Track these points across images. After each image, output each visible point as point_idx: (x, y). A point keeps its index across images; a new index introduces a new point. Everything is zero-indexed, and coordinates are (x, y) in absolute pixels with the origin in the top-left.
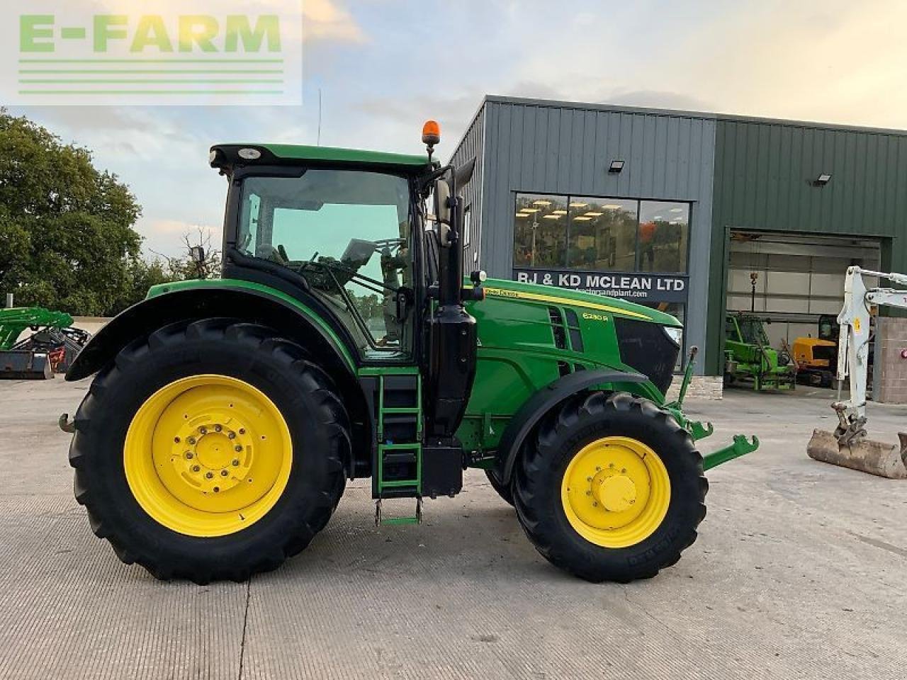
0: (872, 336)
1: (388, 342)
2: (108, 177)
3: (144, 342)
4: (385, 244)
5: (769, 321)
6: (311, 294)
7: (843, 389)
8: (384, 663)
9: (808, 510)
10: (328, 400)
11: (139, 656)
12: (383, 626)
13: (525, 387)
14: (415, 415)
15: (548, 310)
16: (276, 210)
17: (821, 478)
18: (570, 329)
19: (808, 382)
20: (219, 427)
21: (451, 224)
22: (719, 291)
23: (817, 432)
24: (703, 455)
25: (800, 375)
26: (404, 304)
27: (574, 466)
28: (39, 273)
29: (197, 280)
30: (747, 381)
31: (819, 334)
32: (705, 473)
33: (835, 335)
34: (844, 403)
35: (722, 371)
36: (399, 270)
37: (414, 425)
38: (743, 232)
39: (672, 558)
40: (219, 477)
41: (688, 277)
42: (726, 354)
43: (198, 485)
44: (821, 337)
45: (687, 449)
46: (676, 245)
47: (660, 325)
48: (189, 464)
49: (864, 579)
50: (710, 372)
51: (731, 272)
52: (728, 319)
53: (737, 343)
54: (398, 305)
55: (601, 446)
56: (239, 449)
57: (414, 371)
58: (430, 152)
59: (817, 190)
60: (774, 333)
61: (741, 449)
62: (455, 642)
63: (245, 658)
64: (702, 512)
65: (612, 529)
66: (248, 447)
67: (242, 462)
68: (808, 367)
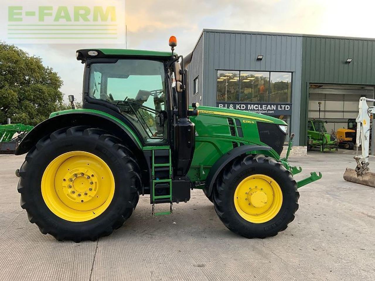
0: (371, 128)
1: (158, 135)
2: (49, 69)
3: (48, 138)
4: (155, 92)
5: (326, 122)
6: (122, 115)
7: (359, 150)
8: (154, 278)
9: (344, 203)
10: (130, 161)
11: (45, 276)
12: (155, 260)
13: (218, 154)
14: (169, 167)
15: (227, 119)
16: (109, 79)
17: (350, 189)
18: (237, 127)
19: (344, 148)
20: (83, 174)
21: (182, 82)
22: (305, 110)
23: (348, 169)
24: (297, 181)
25: (340, 145)
26: (163, 118)
27: (240, 187)
28: (22, 110)
29: (71, 110)
30: (318, 148)
31: (348, 127)
32: (298, 189)
33: (355, 127)
34: (359, 157)
35: (306, 144)
36: (162, 103)
37: (168, 171)
38: (315, 85)
39: (284, 227)
40: (83, 196)
41: (292, 104)
42: (308, 137)
43: (75, 199)
44: (349, 128)
45: (289, 179)
46: (286, 91)
47: (277, 125)
48: (70, 190)
49: (369, 234)
50: (301, 144)
51: (310, 102)
52: (309, 122)
53: (313, 132)
54: (160, 119)
55: (251, 179)
56: (92, 183)
57: (168, 147)
58: (173, 50)
59: (346, 65)
60: (329, 127)
61: (314, 178)
62: (186, 267)
63: (92, 277)
64: (297, 207)
65: (257, 215)
66: (96, 183)
67: (93, 189)
68: (344, 141)
